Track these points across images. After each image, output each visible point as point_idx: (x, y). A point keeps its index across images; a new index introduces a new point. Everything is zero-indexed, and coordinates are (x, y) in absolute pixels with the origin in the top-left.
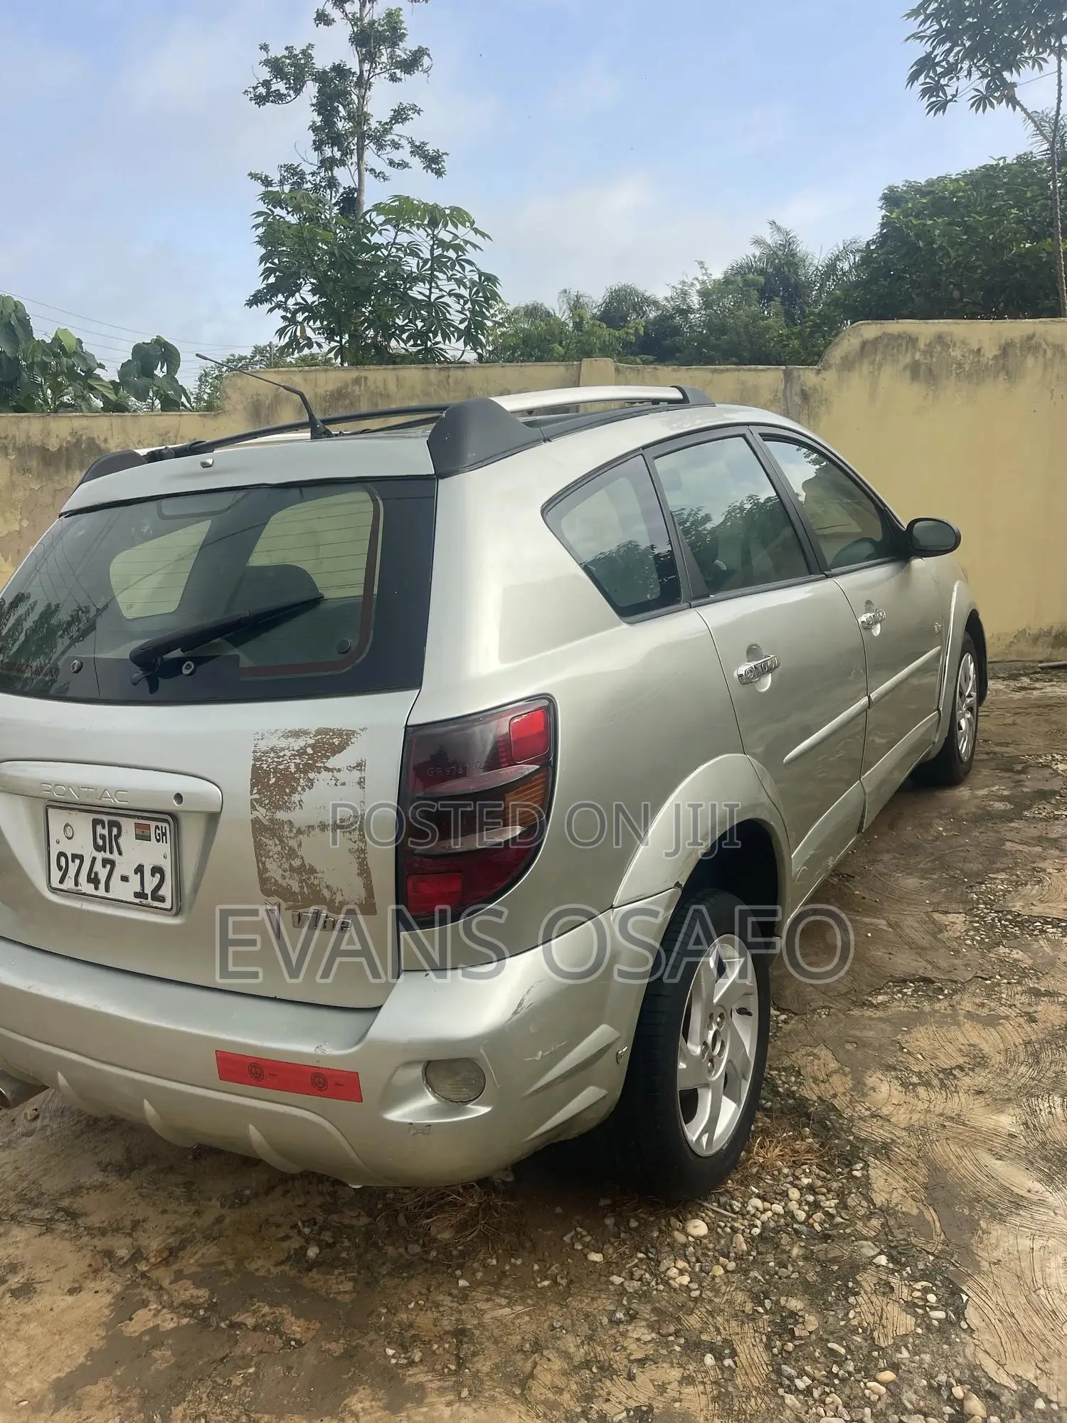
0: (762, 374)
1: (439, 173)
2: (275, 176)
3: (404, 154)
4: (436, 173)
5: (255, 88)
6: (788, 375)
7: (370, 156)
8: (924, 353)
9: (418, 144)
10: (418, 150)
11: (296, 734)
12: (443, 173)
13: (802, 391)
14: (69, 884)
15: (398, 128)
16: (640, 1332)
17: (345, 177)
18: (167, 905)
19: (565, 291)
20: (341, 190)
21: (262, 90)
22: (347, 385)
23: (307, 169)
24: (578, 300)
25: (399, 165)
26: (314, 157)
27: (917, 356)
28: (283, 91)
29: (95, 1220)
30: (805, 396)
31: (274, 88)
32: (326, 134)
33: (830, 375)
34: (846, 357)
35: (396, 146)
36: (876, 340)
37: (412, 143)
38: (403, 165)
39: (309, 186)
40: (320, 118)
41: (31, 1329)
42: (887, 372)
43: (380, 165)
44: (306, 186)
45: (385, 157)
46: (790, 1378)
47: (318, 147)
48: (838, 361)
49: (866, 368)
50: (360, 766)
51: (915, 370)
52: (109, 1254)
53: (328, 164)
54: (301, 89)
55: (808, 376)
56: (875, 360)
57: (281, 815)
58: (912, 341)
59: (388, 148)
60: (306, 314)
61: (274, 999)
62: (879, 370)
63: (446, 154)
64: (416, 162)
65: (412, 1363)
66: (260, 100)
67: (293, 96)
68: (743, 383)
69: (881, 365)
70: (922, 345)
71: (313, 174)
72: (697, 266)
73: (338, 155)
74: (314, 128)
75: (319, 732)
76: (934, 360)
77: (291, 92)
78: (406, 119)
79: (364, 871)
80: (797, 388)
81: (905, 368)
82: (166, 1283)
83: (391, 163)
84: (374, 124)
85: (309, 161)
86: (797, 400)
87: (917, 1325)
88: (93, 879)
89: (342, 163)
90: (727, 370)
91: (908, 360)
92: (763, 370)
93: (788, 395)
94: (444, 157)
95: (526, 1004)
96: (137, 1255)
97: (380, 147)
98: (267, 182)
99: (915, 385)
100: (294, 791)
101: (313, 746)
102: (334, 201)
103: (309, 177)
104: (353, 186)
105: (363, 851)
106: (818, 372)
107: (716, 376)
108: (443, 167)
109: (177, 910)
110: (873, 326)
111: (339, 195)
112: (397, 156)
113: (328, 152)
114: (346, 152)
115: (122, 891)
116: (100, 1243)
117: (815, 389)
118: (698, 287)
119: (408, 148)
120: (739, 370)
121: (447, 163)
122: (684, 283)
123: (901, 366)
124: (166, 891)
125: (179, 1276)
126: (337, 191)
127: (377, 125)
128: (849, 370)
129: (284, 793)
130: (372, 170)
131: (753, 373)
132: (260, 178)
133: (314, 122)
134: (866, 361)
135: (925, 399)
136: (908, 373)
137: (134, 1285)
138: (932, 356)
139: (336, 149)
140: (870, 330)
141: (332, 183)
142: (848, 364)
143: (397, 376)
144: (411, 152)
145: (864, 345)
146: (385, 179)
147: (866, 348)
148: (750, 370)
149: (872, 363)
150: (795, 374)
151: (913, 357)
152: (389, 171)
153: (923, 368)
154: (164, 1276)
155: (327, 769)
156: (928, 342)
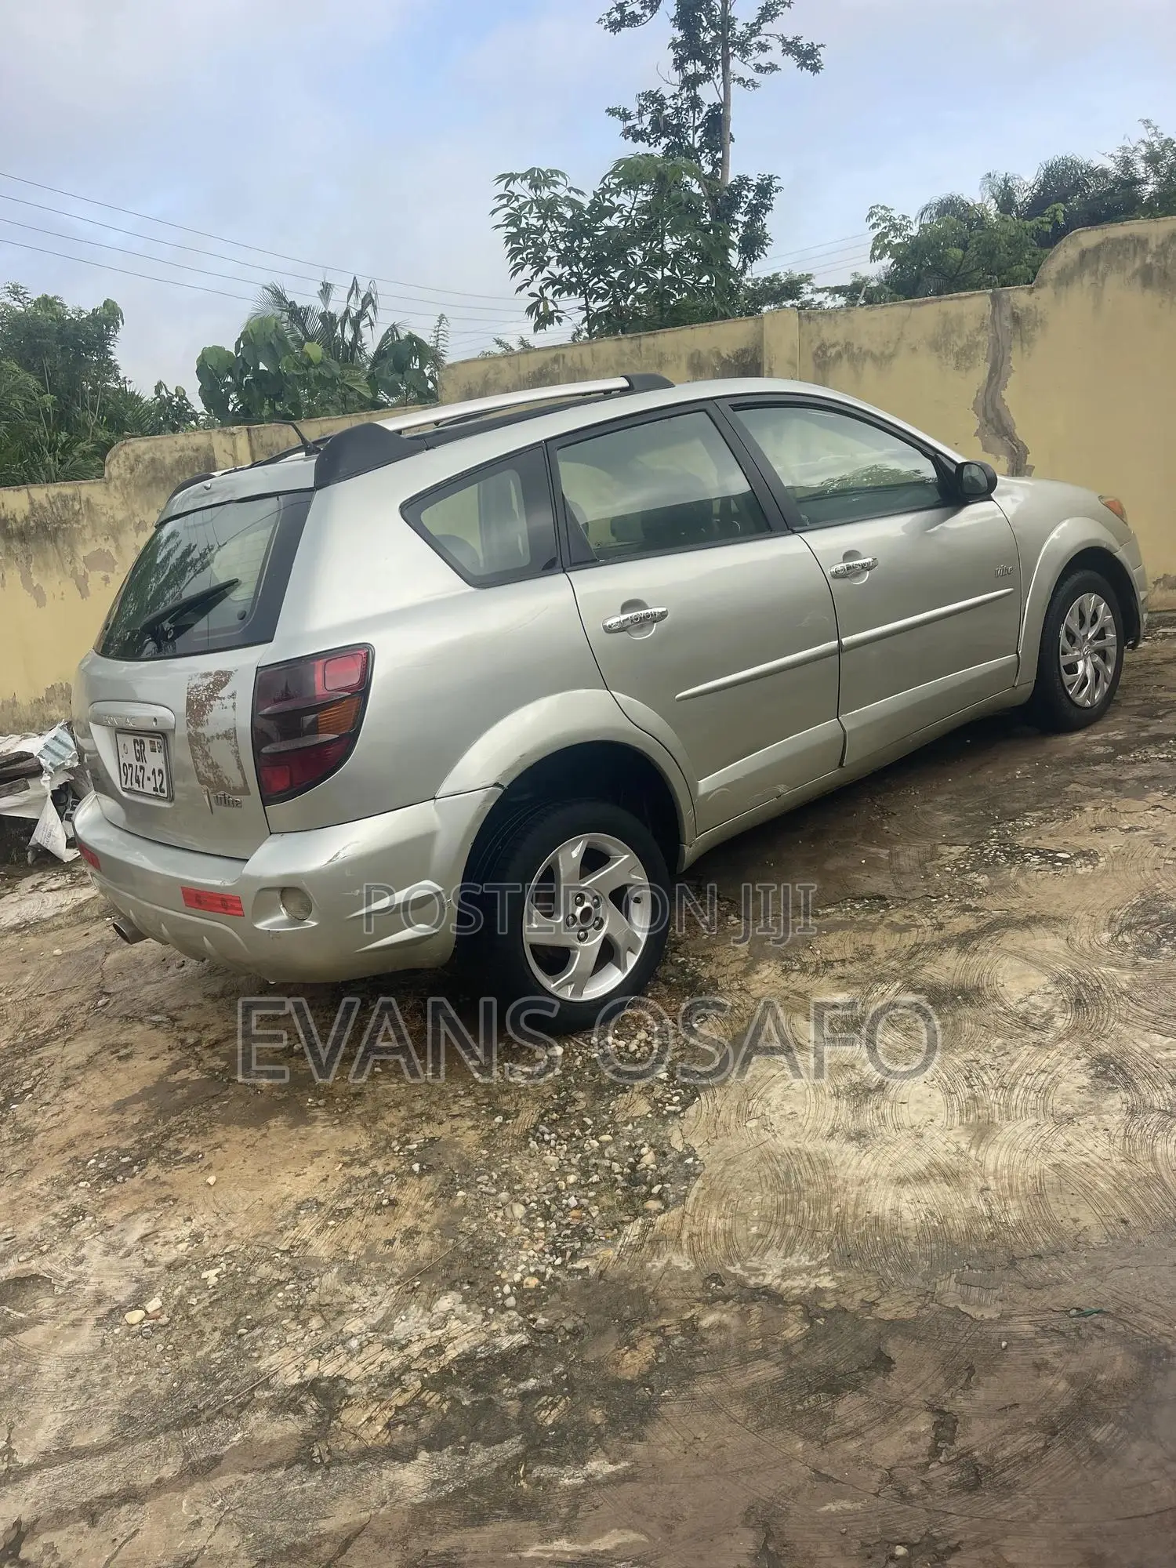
0: (964, 301)
1: (815, 69)
2: (633, 109)
3: (775, 55)
4: (811, 70)
5: (609, 14)
6: (995, 298)
7: (735, 64)
8: (1155, 255)
9: (790, 40)
10: (791, 47)
11: (207, 675)
12: (820, 67)
13: (1013, 314)
14: (128, 786)
15: (766, 27)
16: (468, 1102)
17: (709, 93)
18: (165, 795)
19: (990, 175)
20: (705, 109)
21: (617, 15)
22: (546, 364)
23: (667, 91)
24: (1006, 186)
25: (766, 69)
26: (676, 77)
27: (1149, 260)
28: (639, 12)
29: (185, 1024)
30: (1016, 319)
31: (628, 10)
32: (689, 49)
33: (1045, 294)
34: (1063, 270)
35: (763, 47)
36: (1098, 249)
37: (783, 40)
38: (773, 67)
39: (670, 111)
40: (682, 33)
41: (121, 1076)
42: (1114, 281)
43: (748, 73)
44: (666, 112)
45: (751, 63)
46: (543, 1134)
47: (679, 64)
48: (1054, 276)
49: (1087, 280)
50: (233, 696)
51: (1146, 277)
52: (183, 1041)
53: (691, 82)
54: (657, 7)
55: (1019, 297)
56: (1097, 270)
57: (200, 730)
58: (1141, 243)
59: (755, 53)
60: (557, 287)
61: (220, 856)
62: (1103, 280)
63: (822, 46)
64: (789, 62)
65: (318, 1106)
66: (616, 26)
67: (649, 15)
68: (946, 314)
69: (1104, 276)
70: (1152, 246)
71: (674, 97)
72: (1142, 126)
73: (702, 69)
74: (674, 45)
75: (217, 673)
76: (1169, 261)
77: (647, 12)
78: (776, 15)
79: (240, 766)
80: (1007, 312)
81: (1134, 276)
82: (205, 1058)
83: (759, 68)
84: (739, 28)
85: (668, 83)
86: (1008, 324)
87: (651, 1112)
88: (138, 781)
89: (707, 77)
90: (927, 302)
91: (1138, 264)
92: (966, 297)
93: (997, 317)
94: (820, 50)
95: (341, 855)
96: (198, 1043)
97: (745, 52)
98: (625, 116)
99: (1149, 293)
100: (204, 713)
101: (212, 683)
102: (697, 123)
103: (669, 102)
104: (718, 101)
105: (237, 752)
106: (1031, 291)
107: (915, 310)
108: (819, 61)
109: (171, 799)
110: (1093, 232)
111: (702, 115)
112: (763, 59)
113: (690, 68)
114: (710, 64)
115: (149, 788)
116: (181, 1035)
117: (1028, 310)
118: (1144, 150)
119: (779, 47)
120: (940, 300)
121: (823, 56)
122: (1125, 148)
123: (1129, 272)
124: (165, 786)
125: (216, 1054)
126: (701, 111)
127: (744, 28)
128: (1067, 284)
129: (199, 716)
130: (741, 80)
131: (956, 301)
132: (618, 113)
133: (674, 39)
134: (1087, 272)
135: (1160, 306)
136: (1138, 280)
137: (189, 1056)
138: (1166, 257)
139: (699, 63)
140: (1089, 237)
141: (695, 103)
142: (1065, 278)
143: (592, 351)
144: (783, 51)
145: (1083, 254)
146: (755, 85)
147: (1086, 258)
148: (951, 299)
149: (1095, 273)
150: (1004, 296)
151: (1144, 260)
152: (758, 77)
153: (1156, 273)
154: (206, 1054)
155: (220, 698)
156: (1160, 243)
